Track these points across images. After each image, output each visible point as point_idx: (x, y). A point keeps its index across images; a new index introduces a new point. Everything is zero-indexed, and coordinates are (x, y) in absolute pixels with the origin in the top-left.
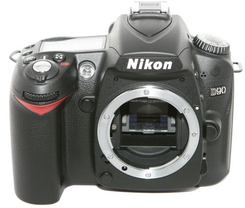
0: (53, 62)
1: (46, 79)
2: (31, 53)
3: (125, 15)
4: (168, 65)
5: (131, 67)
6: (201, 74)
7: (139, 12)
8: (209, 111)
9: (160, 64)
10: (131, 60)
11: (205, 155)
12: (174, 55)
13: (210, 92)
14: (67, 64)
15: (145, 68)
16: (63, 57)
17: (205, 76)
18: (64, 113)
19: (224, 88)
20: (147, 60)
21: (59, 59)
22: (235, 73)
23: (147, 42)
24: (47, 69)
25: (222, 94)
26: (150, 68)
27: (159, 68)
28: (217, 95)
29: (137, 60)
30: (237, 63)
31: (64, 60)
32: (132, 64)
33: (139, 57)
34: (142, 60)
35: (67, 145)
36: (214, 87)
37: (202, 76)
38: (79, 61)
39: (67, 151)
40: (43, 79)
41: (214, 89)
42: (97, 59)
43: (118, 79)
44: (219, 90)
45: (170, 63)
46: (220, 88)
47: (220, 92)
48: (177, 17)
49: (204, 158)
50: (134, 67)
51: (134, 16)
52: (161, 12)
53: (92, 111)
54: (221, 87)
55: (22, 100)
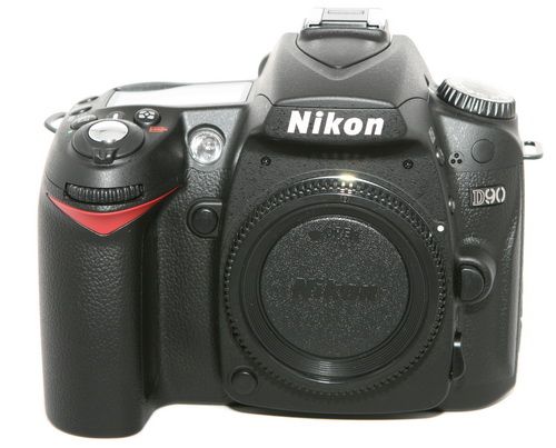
0: (132, 124)
1: (114, 158)
2: (88, 109)
3: (291, 35)
4: (375, 126)
5: (297, 130)
6: (452, 157)
7: (320, 25)
8: (469, 240)
9: (359, 123)
10: (295, 115)
11: (458, 336)
12: (389, 105)
13: (470, 198)
14: (162, 129)
15: (327, 132)
16: (155, 116)
17: (460, 162)
18: (156, 239)
19: (501, 192)
20: (331, 115)
21: (146, 119)
22: (525, 161)
23: (333, 79)
24: (119, 137)
25: (496, 204)
26: (337, 132)
27: (357, 131)
28: (485, 205)
29: (308, 114)
30: (533, 144)
31: (157, 122)
32: (298, 123)
33: (314, 108)
34: (320, 114)
35: (162, 311)
36: (478, 188)
37: (453, 161)
38: (189, 127)
39: (162, 324)
40: (109, 156)
41: (479, 191)
42: (228, 122)
43: (270, 161)
44: (490, 194)
45: (380, 122)
46: (492, 190)
47: (493, 198)
48: (404, 39)
49: (457, 344)
50: (303, 130)
51: (309, 32)
52: (368, 25)
53: (215, 234)
54: (495, 186)
55: (63, 201)
